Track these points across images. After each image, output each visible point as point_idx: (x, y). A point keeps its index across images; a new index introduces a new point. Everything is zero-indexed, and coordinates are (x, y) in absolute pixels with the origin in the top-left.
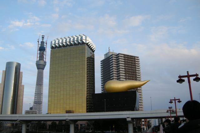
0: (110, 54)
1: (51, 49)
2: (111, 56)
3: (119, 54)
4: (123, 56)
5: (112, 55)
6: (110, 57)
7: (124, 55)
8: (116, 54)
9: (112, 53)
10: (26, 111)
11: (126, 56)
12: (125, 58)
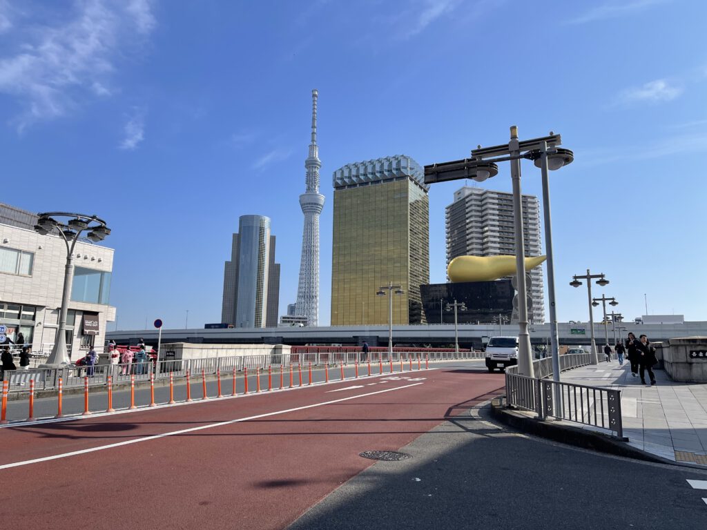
0: (467, 193)
1: (334, 189)
2: (468, 197)
3: (485, 193)
4: (496, 196)
5: (471, 195)
6: (467, 200)
7: (498, 193)
8: (480, 192)
9: (472, 189)
10: (284, 318)
11: (504, 197)
12: (501, 202)
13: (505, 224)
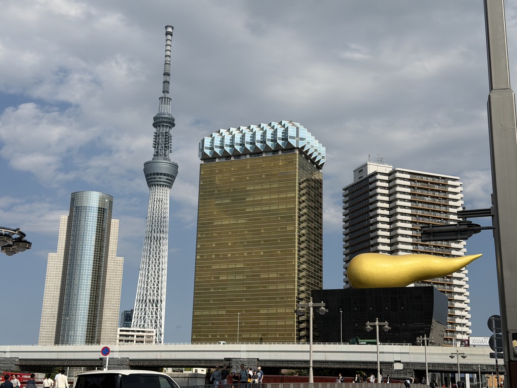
0: (371, 170)
2: (371, 176)
3: (394, 172)
4: (408, 176)
5: (376, 173)
6: (370, 180)
7: (410, 173)
8: (388, 172)
9: (377, 166)
12: (413, 184)
13: (420, 212)
